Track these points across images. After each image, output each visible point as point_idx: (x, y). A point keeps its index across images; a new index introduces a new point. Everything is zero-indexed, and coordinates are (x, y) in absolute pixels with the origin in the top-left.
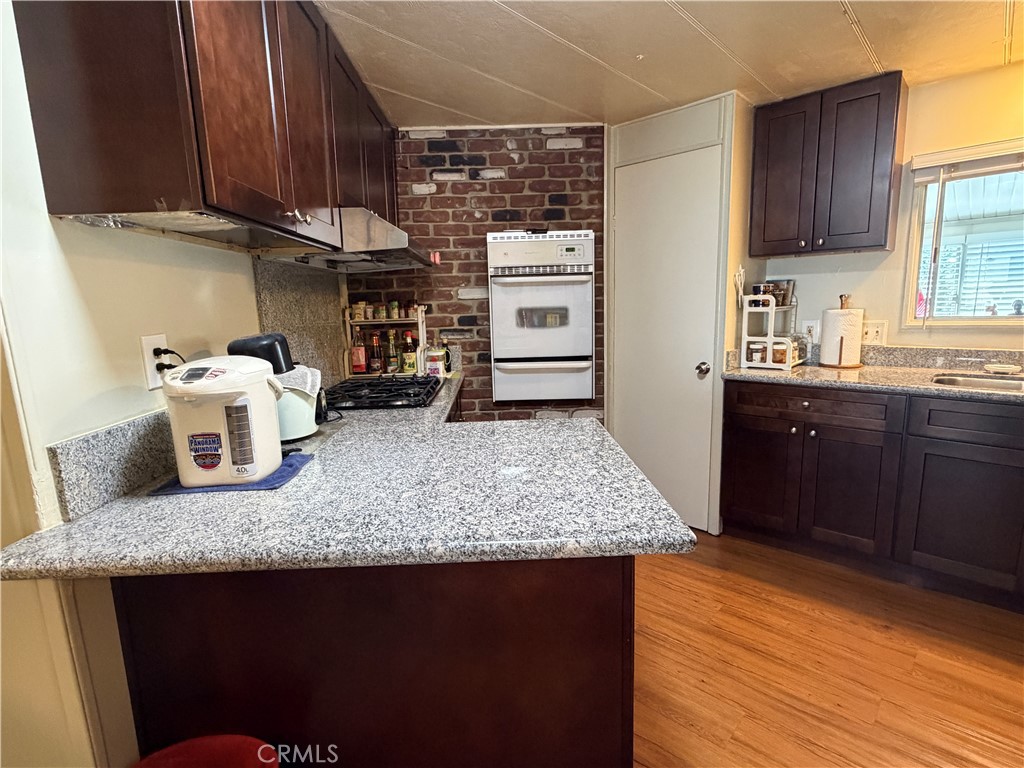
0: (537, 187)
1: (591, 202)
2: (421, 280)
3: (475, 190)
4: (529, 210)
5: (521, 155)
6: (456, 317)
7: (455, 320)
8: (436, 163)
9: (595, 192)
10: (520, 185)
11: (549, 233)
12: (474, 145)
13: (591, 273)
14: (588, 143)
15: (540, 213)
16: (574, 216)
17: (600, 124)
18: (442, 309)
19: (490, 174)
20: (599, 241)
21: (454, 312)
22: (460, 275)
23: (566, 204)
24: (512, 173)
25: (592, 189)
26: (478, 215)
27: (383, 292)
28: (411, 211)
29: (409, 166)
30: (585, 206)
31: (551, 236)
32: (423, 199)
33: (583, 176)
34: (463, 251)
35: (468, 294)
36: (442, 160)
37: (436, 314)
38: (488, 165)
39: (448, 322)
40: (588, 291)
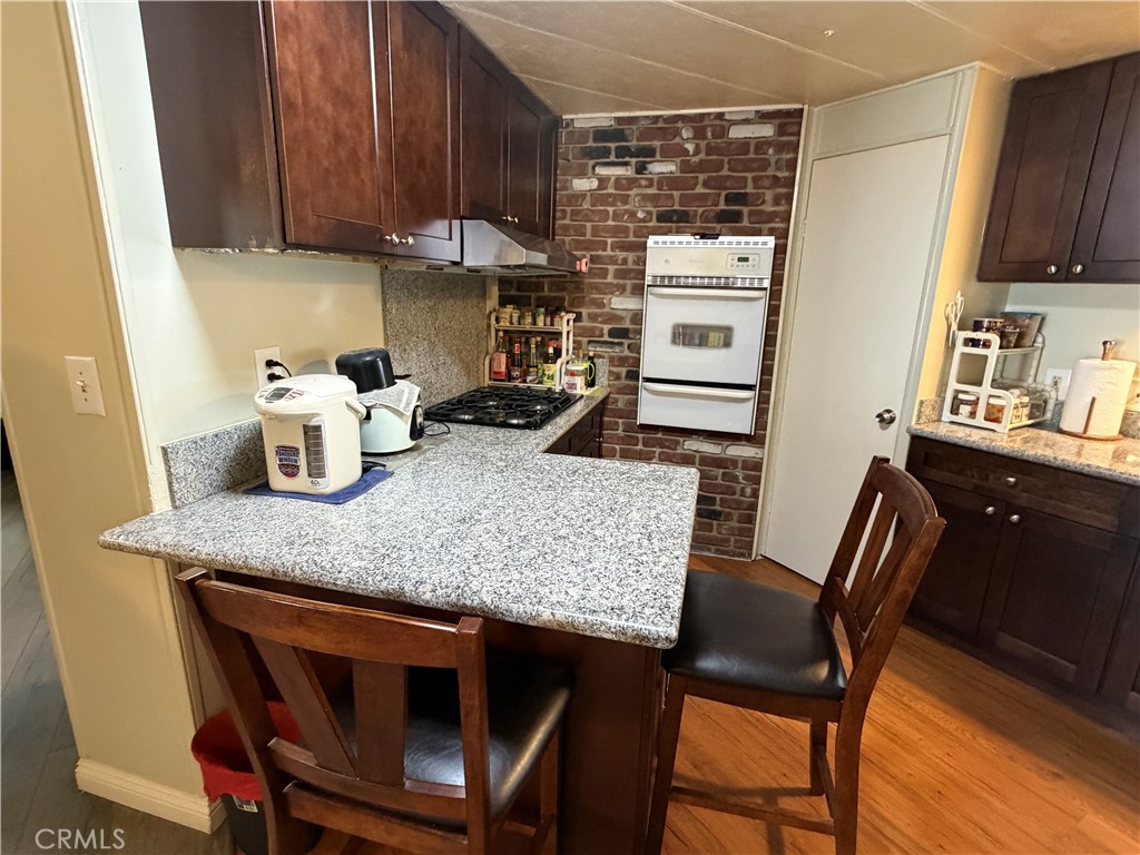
0: (713, 183)
1: (776, 202)
2: (573, 285)
3: (640, 186)
4: (701, 210)
5: (697, 146)
6: (606, 328)
7: (606, 332)
8: (600, 155)
9: (783, 190)
10: (692, 182)
11: (721, 238)
12: (646, 134)
13: (765, 289)
14: (781, 131)
15: (712, 215)
16: (753, 219)
17: (798, 106)
18: (593, 317)
19: (660, 168)
20: (780, 251)
21: (604, 322)
22: (615, 281)
23: (745, 204)
24: (686, 167)
25: (780, 187)
26: (640, 215)
27: (533, 295)
28: (568, 209)
29: (570, 157)
30: (769, 208)
31: (722, 243)
32: (583, 196)
33: (770, 172)
34: (621, 255)
35: (622, 303)
36: (607, 152)
37: (586, 323)
38: (658, 157)
39: (597, 333)
40: (760, 309)
